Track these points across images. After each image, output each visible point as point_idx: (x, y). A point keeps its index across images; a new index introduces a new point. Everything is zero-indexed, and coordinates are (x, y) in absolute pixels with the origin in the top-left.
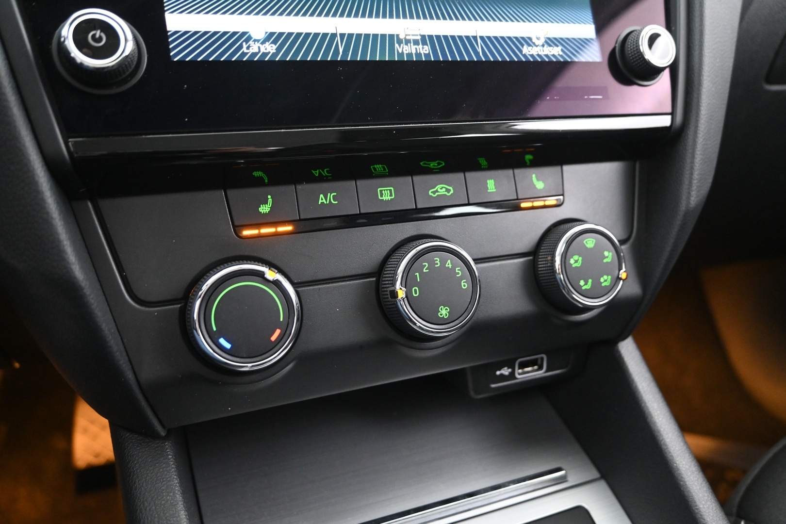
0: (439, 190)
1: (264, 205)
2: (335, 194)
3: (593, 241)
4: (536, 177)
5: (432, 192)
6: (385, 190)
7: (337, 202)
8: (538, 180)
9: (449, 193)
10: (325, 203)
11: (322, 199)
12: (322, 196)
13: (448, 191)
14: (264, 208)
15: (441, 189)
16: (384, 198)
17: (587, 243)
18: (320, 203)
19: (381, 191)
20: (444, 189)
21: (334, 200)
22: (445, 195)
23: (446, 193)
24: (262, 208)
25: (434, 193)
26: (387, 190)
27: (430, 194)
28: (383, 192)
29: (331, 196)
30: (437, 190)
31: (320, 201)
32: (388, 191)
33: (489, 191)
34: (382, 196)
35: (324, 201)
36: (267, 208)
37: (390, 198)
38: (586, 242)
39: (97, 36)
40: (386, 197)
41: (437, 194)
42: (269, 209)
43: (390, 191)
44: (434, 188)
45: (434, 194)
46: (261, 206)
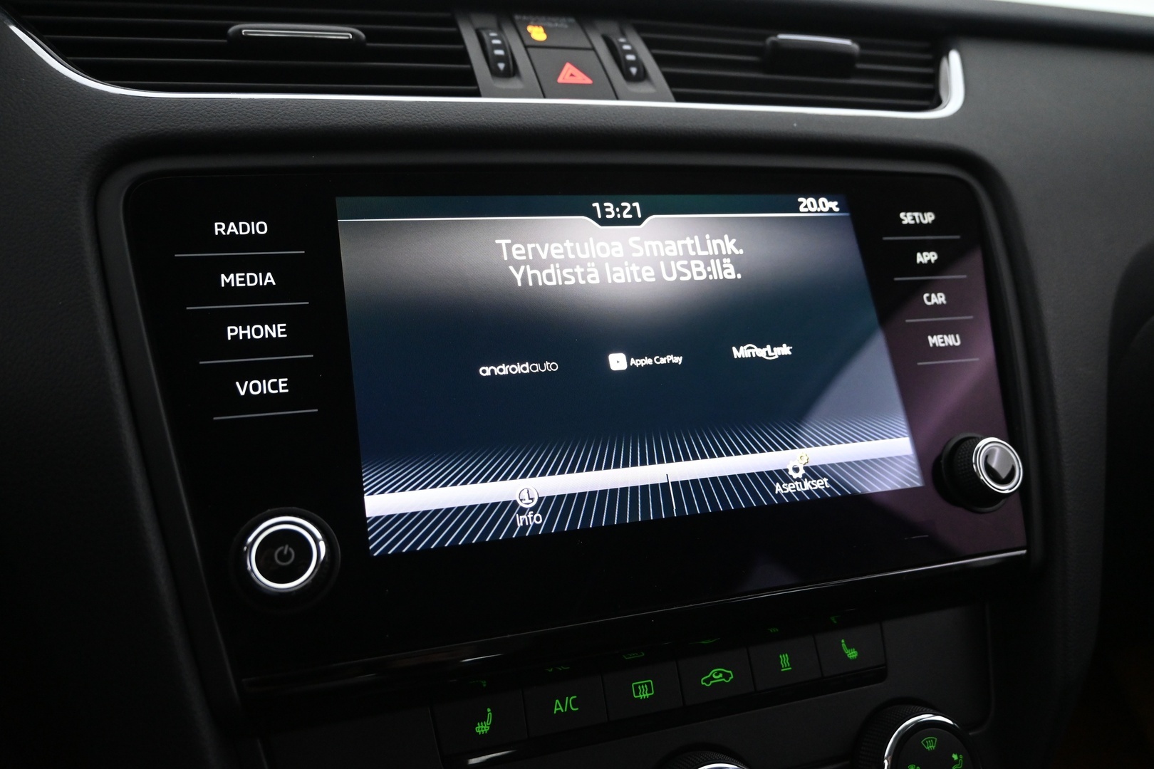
0: (714, 676)
1: (482, 724)
2: (575, 697)
3: (934, 740)
4: (846, 643)
5: (704, 681)
6: (641, 685)
7: (577, 709)
8: (849, 647)
9: (727, 679)
10: (562, 711)
11: (558, 707)
12: (557, 701)
13: (726, 676)
14: (482, 727)
15: (717, 674)
16: (641, 696)
17: (926, 744)
18: (555, 712)
19: (636, 687)
20: (721, 675)
21: (574, 707)
22: (723, 681)
23: (724, 680)
24: (479, 727)
25: (707, 681)
26: (644, 684)
27: (703, 683)
28: (639, 687)
29: (569, 701)
30: (712, 676)
31: (556, 709)
32: (646, 686)
33: (783, 670)
34: (637, 694)
35: (561, 708)
36: (485, 727)
37: (648, 695)
38: (925, 742)
39: (285, 552)
40: (644, 695)
41: (712, 682)
42: (488, 727)
43: (649, 684)
44: (708, 675)
45: (708, 683)
46: (479, 724)
